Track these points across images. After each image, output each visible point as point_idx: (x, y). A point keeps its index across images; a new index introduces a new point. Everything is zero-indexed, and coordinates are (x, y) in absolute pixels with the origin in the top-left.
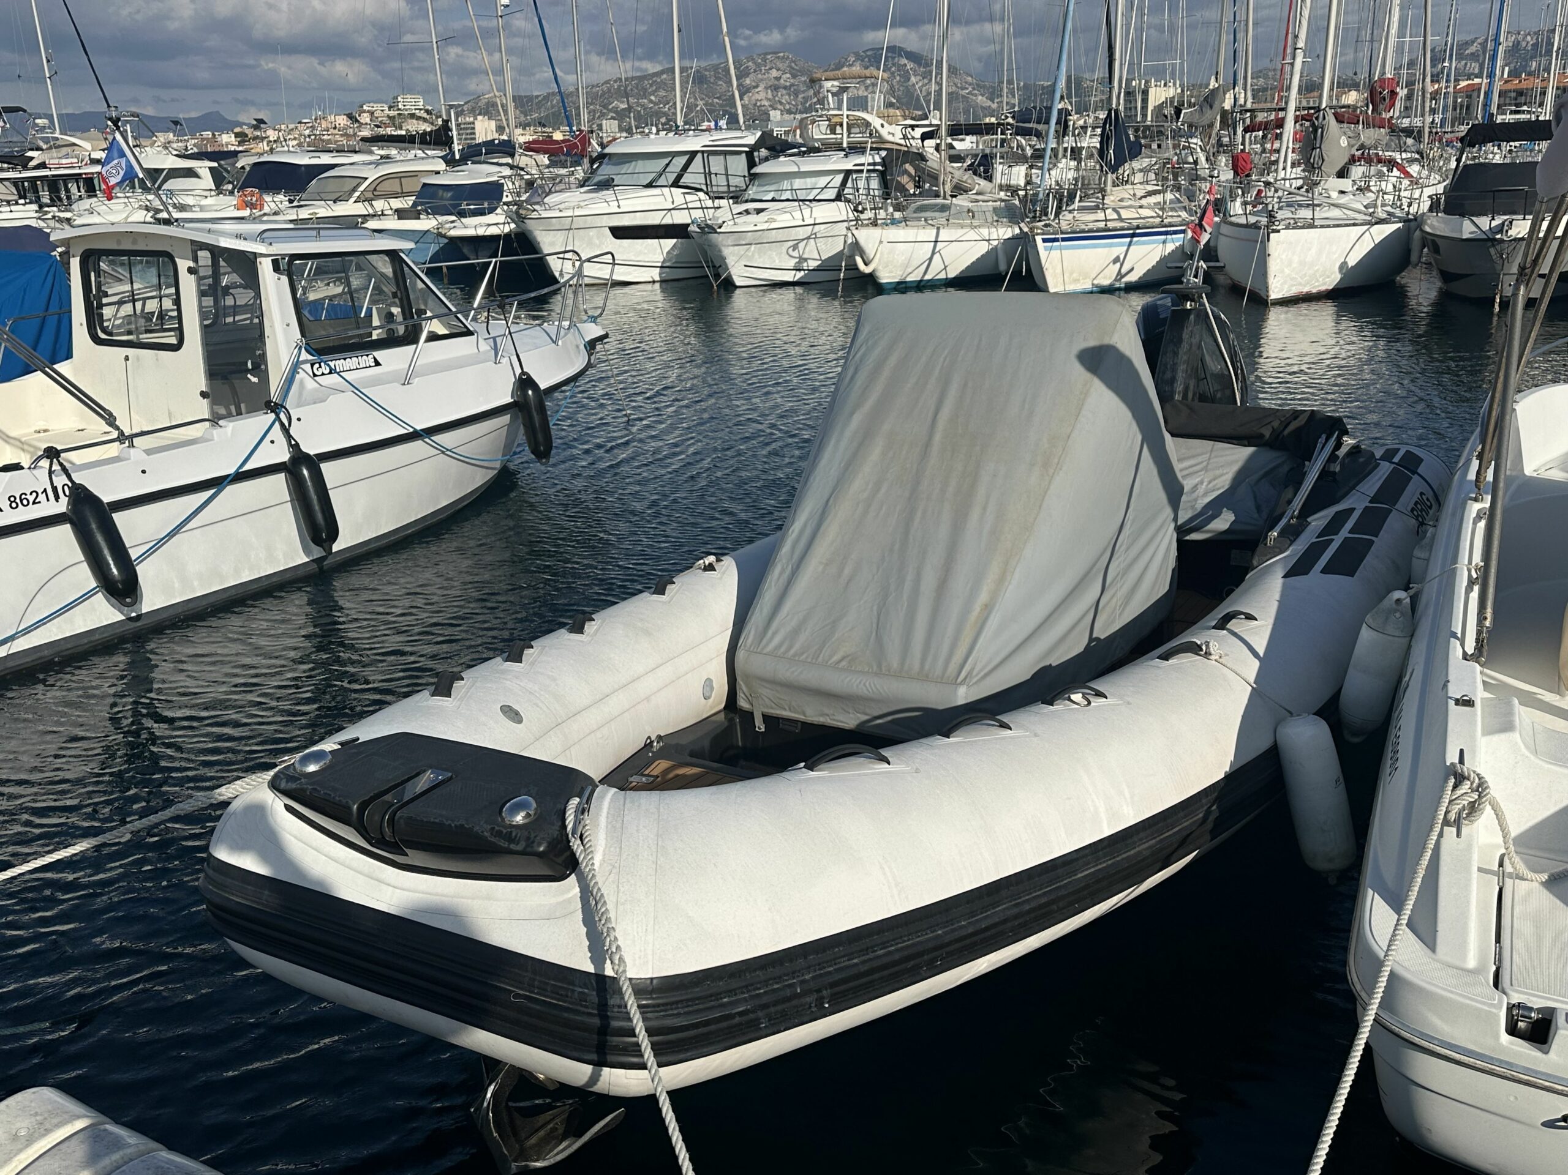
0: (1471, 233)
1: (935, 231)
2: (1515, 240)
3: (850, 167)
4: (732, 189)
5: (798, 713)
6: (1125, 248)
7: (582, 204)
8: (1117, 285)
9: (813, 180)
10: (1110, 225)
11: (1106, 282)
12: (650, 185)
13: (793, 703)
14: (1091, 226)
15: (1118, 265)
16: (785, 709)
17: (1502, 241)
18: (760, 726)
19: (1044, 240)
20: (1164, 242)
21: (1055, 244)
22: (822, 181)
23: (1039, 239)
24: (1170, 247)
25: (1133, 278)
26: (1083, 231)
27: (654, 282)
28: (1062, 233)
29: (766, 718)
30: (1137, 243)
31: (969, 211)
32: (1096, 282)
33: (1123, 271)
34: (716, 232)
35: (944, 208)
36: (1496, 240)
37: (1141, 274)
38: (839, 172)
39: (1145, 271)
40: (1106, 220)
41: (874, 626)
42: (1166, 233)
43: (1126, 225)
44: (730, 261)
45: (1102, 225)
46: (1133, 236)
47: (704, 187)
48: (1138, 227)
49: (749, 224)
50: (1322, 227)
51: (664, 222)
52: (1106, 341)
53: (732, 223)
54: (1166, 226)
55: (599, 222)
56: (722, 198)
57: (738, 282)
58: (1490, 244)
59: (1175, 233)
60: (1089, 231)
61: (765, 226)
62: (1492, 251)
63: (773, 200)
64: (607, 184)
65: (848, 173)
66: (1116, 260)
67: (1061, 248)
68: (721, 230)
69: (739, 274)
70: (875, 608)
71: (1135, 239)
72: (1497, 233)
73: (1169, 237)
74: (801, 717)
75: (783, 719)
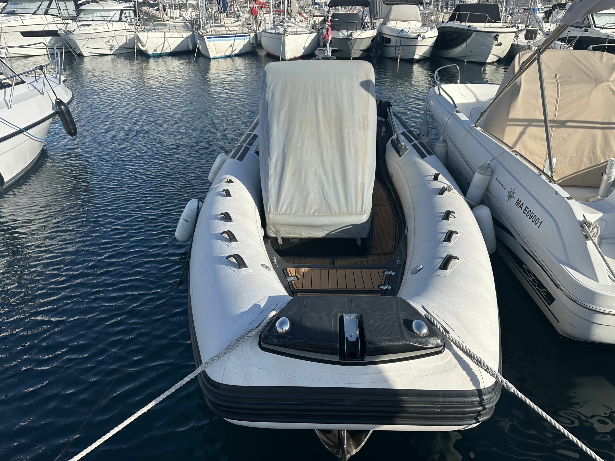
0: (342, 36)
1: (163, 34)
2: (355, 39)
3: (122, 8)
4: (71, 16)
5: (298, 235)
6: (234, 41)
7: (5, 21)
8: (232, 55)
9: (108, 12)
10: (228, 32)
11: (228, 53)
12: (34, 14)
13: (296, 231)
14: (221, 33)
15: (232, 47)
16: (292, 234)
17: (351, 39)
18: (280, 242)
19: (207, 38)
20: (244, 39)
21: (211, 39)
22: (112, 13)
23: (205, 37)
24: (246, 41)
25: (236, 52)
26: (219, 35)
27: (45, 55)
28: (213, 35)
29: (283, 239)
30: (237, 39)
31: (174, 26)
32: (225, 54)
33: (233, 50)
34: (72, 34)
35: (165, 25)
36: (349, 39)
37: (238, 51)
38: (118, 10)
39: (239, 50)
40: (226, 31)
41: (323, 197)
42: (244, 36)
43: (233, 33)
44: (80, 46)
45: (225, 32)
46: (235, 37)
47: (59, 15)
48: (237, 34)
49: (86, 30)
50: (299, 34)
51: (45, 30)
52: (369, 79)
53: (78, 30)
54: (244, 33)
55: (15, 29)
56: (68, 19)
57: (85, 54)
58: (348, 40)
59: (247, 36)
60: (221, 35)
61: (93, 31)
62: (349, 42)
63: (92, 21)
64: (12, 13)
65: (122, 10)
66: (231, 46)
67: (213, 41)
68: (73, 33)
69: (85, 52)
70: (320, 190)
71: (236, 38)
72: (350, 36)
73: (245, 37)
74: (300, 236)
75: (291, 238)
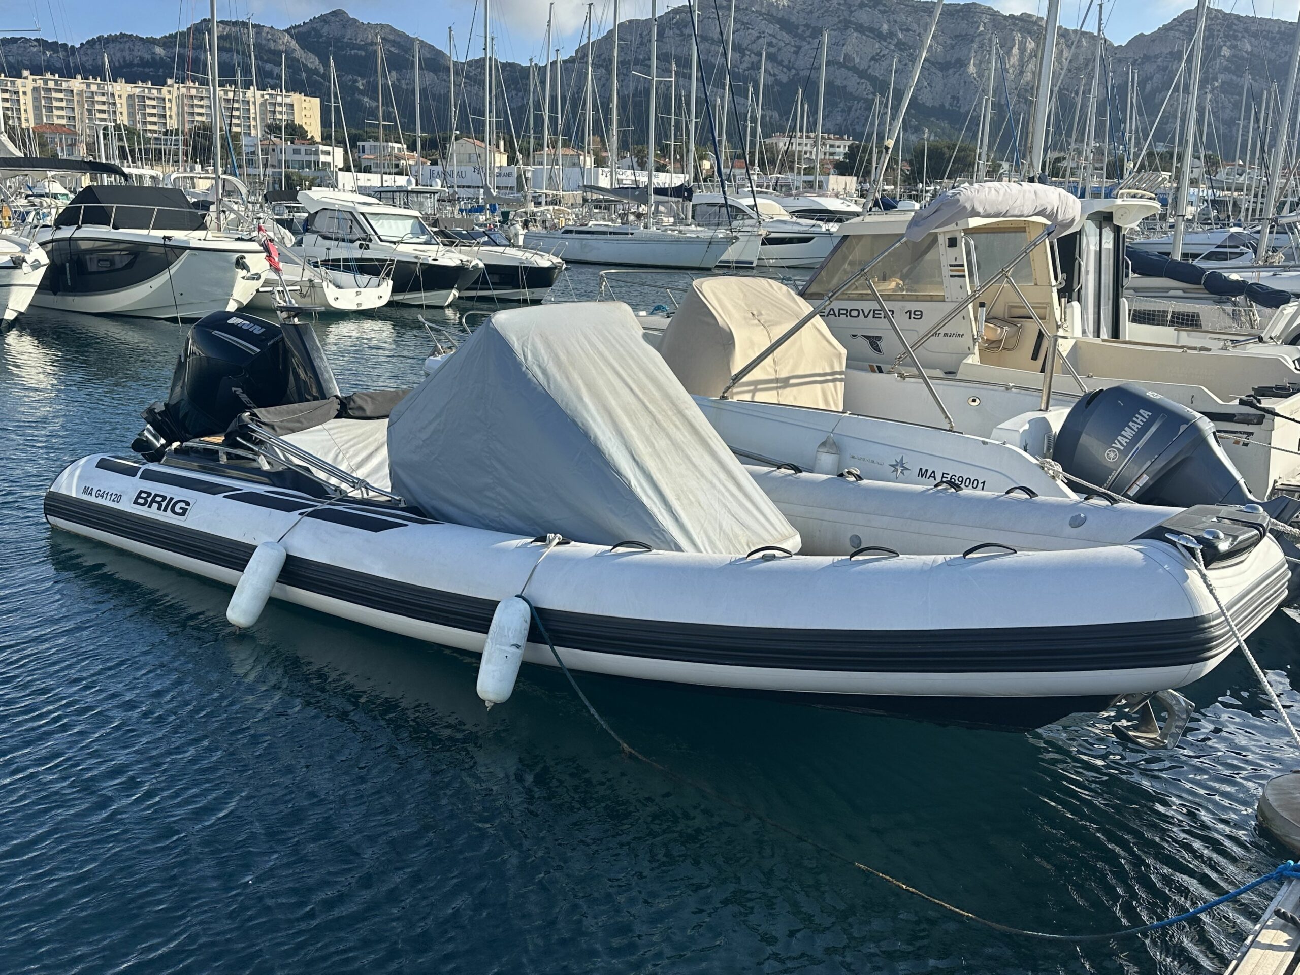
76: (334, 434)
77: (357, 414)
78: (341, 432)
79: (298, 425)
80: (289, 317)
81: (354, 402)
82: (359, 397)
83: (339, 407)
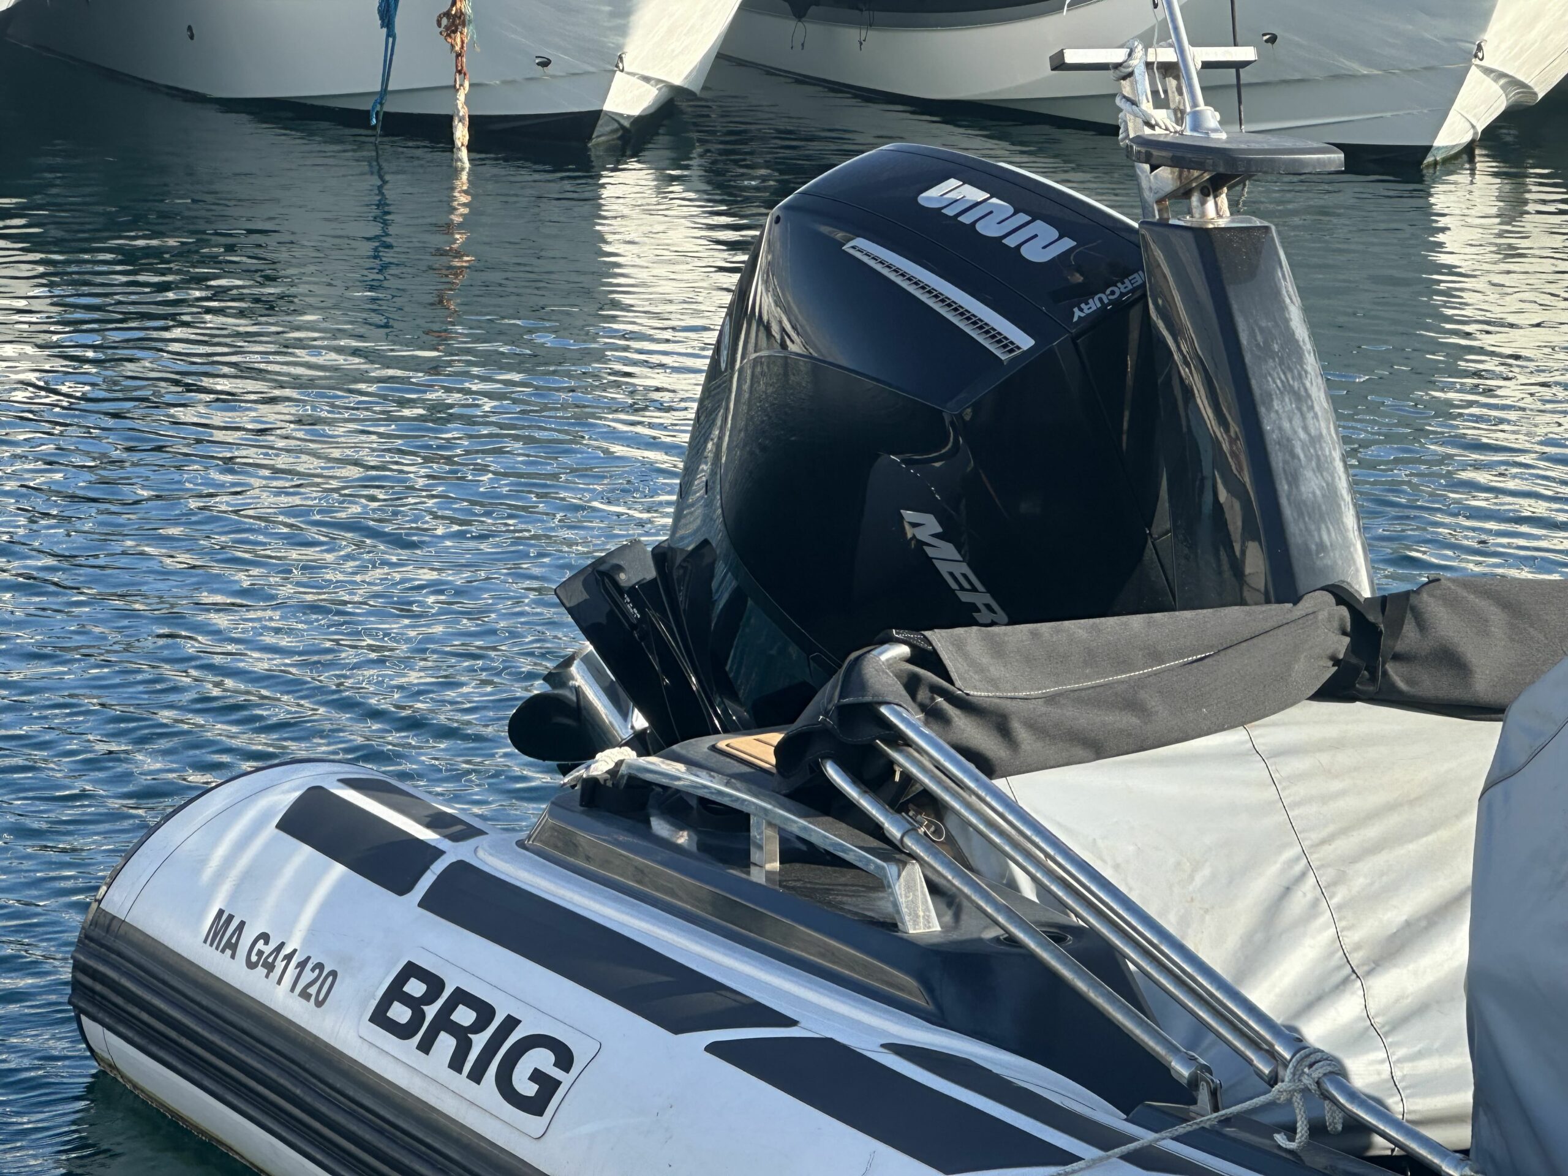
76: (1294, 779)
77: (1429, 684)
78: (1329, 773)
79: (1128, 720)
80: (1183, 193)
81: (1422, 624)
82: (1452, 602)
83: (1341, 645)
